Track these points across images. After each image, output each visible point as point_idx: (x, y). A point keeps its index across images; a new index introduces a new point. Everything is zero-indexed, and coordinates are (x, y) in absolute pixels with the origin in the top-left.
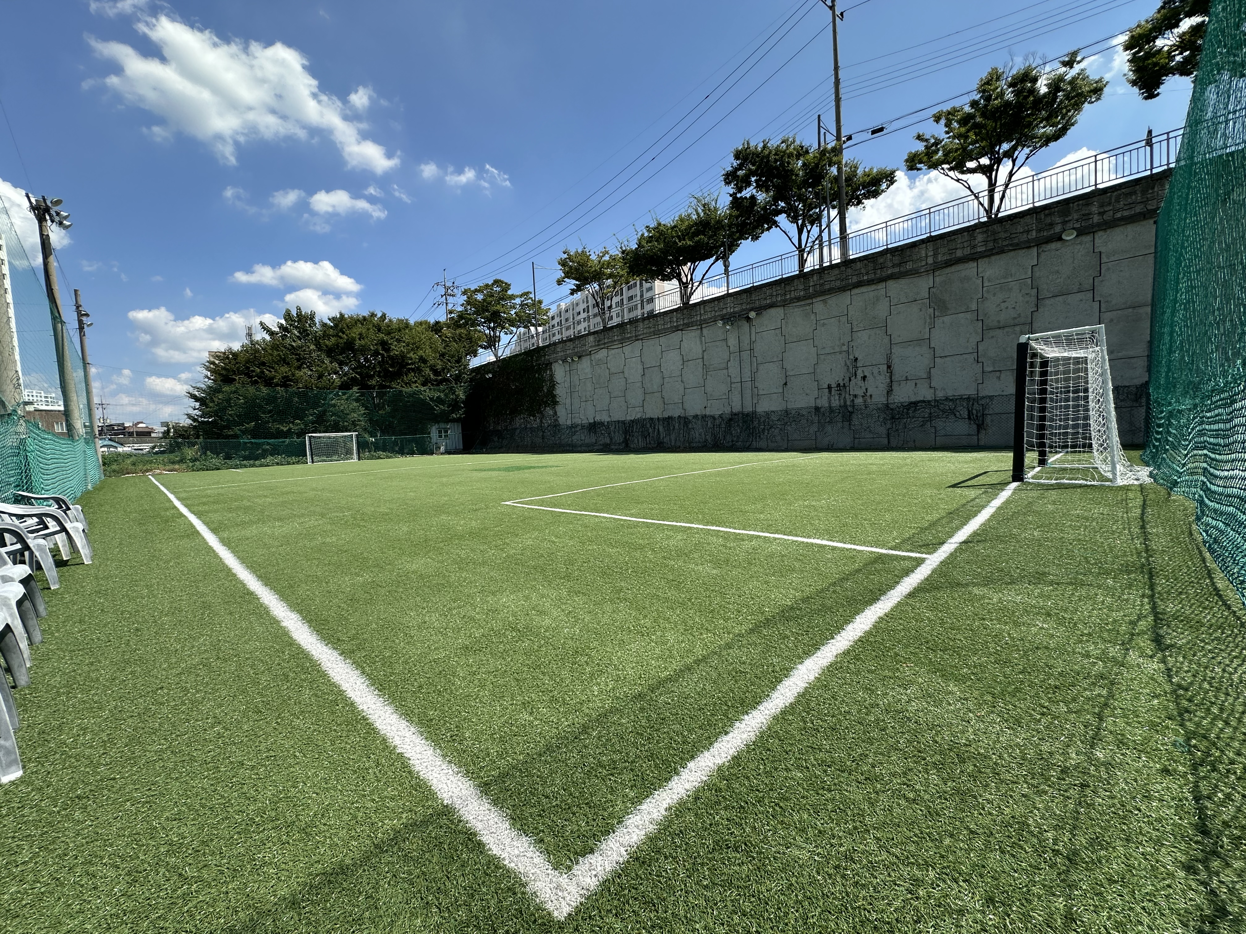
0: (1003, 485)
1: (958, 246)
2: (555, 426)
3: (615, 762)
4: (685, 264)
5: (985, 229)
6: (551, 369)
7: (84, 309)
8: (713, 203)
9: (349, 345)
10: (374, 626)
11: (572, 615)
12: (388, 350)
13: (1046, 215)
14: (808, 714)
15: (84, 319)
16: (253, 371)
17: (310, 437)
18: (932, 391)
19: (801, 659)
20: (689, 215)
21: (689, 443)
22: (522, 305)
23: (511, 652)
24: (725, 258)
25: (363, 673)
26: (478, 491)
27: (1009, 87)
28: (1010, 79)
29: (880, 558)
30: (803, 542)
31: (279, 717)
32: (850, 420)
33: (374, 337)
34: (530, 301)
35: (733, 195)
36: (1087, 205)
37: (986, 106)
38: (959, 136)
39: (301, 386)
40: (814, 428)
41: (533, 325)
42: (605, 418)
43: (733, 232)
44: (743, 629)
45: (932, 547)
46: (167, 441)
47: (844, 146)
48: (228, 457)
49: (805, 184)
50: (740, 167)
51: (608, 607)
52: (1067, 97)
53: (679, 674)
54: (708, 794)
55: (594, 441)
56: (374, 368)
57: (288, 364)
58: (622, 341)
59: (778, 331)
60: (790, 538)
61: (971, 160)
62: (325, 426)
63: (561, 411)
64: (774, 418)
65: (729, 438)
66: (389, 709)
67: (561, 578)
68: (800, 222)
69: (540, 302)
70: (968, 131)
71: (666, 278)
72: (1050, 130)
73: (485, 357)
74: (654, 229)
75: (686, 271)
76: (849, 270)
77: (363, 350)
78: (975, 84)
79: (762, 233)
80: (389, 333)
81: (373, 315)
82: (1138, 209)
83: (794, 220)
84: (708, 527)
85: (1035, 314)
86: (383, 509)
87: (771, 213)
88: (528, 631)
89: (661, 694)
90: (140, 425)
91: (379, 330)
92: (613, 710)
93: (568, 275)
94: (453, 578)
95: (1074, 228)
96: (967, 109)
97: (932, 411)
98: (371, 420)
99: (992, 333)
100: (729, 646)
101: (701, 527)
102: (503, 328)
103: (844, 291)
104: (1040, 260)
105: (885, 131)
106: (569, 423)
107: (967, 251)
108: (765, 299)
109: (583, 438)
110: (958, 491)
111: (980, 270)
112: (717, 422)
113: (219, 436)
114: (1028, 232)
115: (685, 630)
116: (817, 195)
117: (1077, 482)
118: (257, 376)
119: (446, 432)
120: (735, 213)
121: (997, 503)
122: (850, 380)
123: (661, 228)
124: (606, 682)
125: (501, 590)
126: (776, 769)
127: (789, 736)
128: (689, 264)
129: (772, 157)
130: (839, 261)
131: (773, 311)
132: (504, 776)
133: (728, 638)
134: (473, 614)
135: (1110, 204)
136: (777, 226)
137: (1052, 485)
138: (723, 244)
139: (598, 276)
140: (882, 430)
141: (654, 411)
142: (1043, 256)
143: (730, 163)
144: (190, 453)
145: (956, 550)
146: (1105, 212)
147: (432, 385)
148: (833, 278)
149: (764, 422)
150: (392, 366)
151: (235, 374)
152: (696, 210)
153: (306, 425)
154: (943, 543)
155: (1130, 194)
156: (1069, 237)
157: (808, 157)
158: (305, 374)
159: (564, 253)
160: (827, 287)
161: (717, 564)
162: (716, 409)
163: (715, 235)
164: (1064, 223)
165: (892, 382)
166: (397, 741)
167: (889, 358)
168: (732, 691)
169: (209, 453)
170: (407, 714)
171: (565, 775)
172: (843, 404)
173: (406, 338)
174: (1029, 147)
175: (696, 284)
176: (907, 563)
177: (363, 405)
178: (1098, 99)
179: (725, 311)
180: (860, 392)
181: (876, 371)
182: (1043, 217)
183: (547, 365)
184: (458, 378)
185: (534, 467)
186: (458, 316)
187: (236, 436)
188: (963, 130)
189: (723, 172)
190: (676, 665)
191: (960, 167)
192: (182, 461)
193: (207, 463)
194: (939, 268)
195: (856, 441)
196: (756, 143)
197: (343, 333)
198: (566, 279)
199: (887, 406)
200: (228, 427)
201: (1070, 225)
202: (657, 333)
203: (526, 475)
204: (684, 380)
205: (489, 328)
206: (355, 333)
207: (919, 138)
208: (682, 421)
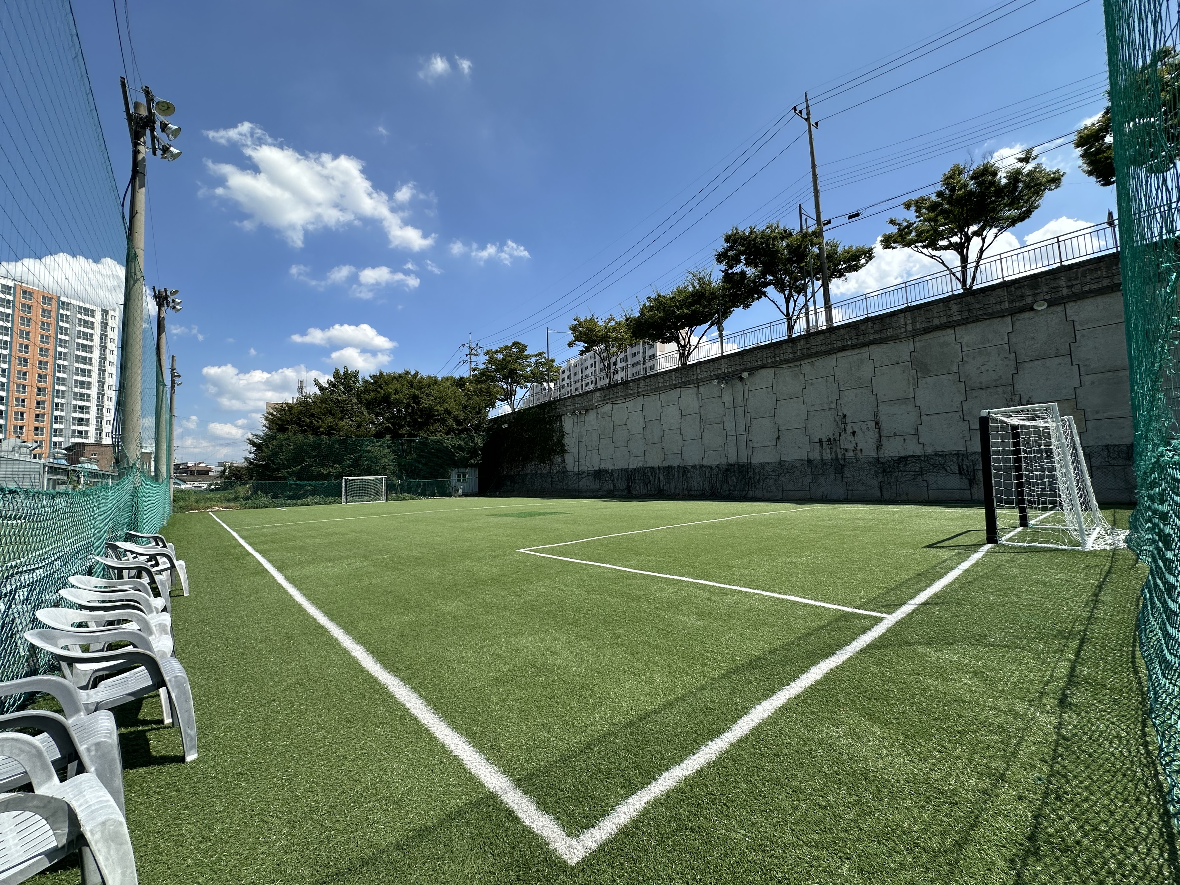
0: (977, 546)
1: (935, 315)
2: (563, 472)
3: (610, 770)
4: (683, 328)
5: (959, 301)
6: (561, 421)
7: (177, 371)
8: (708, 277)
9: (386, 399)
10: (423, 658)
11: (579, 656)
12: (418, 403)
13: (1016, 289)
14: (758, 742)
15: (176, 379)
16: (304, 421)
17: (346, 480)
18: (921, 446)
19: (759, 701)
20: (686, 287)
21: (688, 491)
22: (536, 364)
23: (532, 685)
24: (719, 323)
25: (420, 696)
26: (495, 538)
27: (972, 179)
28: (971, 173)
29: (845, 616)
30: (779, 599)
31: (364, 726)
32: (842, 473)
33: (408, 392)
34: (543, 360)
35: (725, 271)
36: (1055, 279)
37: (951, 196)
38: (929, 220)
39: (342, 434)
40: (808, 480)
41: (546, 381)
42: (609, 466)
43: (726, 302)
44: (715, 674)
45: (891, 608)
46: (223, 479)
47: (824, 228)
48: (275, 497)
49: (790, 261)
50: (731, 248)
51: (608, 651)
52: (1027, 186)
53: (662, 709)
54: (675, 795)
55: (598, 487)
56: (405, 418)
57: (333, 415)
58: (625, 397)
59: (770, 390)
60: (768, 594)
61: (943, 239)
62: (359, 470)
63: (568, 457)
64: (768, 469)
65: (725, 487)
66: (444, 725)
67: (569, 624)
68: (787, 292)
69: (553, 361)
70: (937, 216)
71: (667, 341)
72: (1014, 213)
73: (502, 409)
74: (655, 300)
75: (684, 335)
76: (833, 336)
77: (398, 402)
78: (940, 178)
79: (753, 301)
80: (420, 389)
81: (407, 373)
82: (1106, 283)
83: (782, 291)
84: (697, 581)
85: (1016, 376)
86: (415, 553)
87: (760, 285)
88: (543, 669)
89: (647, 723)
90: (202, 465)
91: (412, 386)
92: (610, 733)
93: (577, 339)
94: (481, 621)
95: (1044, 300)
96: (934, 198)
97: (923, 465)
98: (399, 465)
99: (975, 394)
100: (703, 688)
101: (691, 580)
102: (519, 383)
103: (830, 354)
104: (1015, 328)
105: (861, 216)
106: (576, 470)
107: (944, 320)
108: (757, 361)
109: (588, 484)
110: (933, 551)
111: (958, 336)
112: (715, 472)
113: (270, 478)
114: (1001, 303)
115: (670, 673)
116: (801, 269)
117: (1049, 545)
118: (306, 425)
119: (464, 476)
120: (727, 286)
121: (965, 565)
122: (840, 435)
123: (661, 299)
124: (606, 711)
125: (521, 633)
126: (727, 781)
127: (739, 758)
128: (687, 328)
129: (759, 240)
130: (825, 328)
131: (764, 372)
132: (531, 776)
133: (703, 681)
134: (500, 652)
135: (1077, 279)
136: (766, 296)
137: (1024, 548)
138: (717, 312)
139: (604, 339)
140: (875, 483)
141: (655, 460)
142: (1018, 324)
143: (721, 245)
144: (243, 491)
145: (913, 611)
146: (1073, 285)
147: (455, 433)
148: (819, 343)
149: (759, 472)
150: (421, 417)
151: (288, 423)
152: (692, 284)
153: (343, 469)
154: (904, 604)
155: (1096, 270)
156: (1041, 307)
157: (791, 239)
158: (346, 423)
159: (575, 320)
160: (813, 351)
161: (701, 615)
162: (713, 460)
163: (710, 305)
164: (1035, 295)
165: (880, 437)
166: (452, 747)
167: (876, 415)
168: (702, 723)
169: (259, 492)
170: (457, 728)
171: (574, 776)
172: (834, 457)
173: (435, 393)
174: (996, 227)
175: (692, 348)
176: (867, 622)
177: (393, 451)
178: (1057, 187)
179: (719, 372)
180: (851, 447)
181: (864, 427)
182: (1013, 289)
183: (557, 417)
184: (477, 428)
185: (544, 514)
186: (481, 373)
187: (284, 478)
188: (932, 215)
189: (715, 253)
190: (659, 701)
191: (932, 245)
192: (236, 499)
193: (258, 502)
194: (918, 335)
195: (850, 492)
196: (744, 229)
197: (381, 388)
198: (577, 343)
199: (878, 460)
200: (278, 470)
201: (1041, 297)
202: (657, 390)
203: (537, 521)
204: (682, 432)
205: (506, 384)
206: (391, 388)
207: (892, 222)
208: (681, 471)
